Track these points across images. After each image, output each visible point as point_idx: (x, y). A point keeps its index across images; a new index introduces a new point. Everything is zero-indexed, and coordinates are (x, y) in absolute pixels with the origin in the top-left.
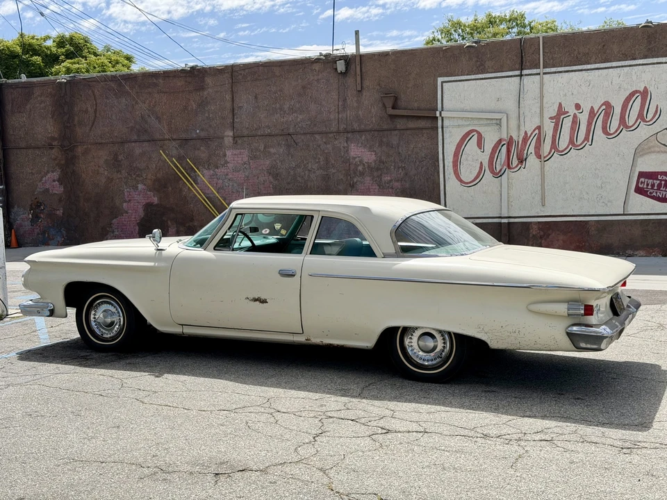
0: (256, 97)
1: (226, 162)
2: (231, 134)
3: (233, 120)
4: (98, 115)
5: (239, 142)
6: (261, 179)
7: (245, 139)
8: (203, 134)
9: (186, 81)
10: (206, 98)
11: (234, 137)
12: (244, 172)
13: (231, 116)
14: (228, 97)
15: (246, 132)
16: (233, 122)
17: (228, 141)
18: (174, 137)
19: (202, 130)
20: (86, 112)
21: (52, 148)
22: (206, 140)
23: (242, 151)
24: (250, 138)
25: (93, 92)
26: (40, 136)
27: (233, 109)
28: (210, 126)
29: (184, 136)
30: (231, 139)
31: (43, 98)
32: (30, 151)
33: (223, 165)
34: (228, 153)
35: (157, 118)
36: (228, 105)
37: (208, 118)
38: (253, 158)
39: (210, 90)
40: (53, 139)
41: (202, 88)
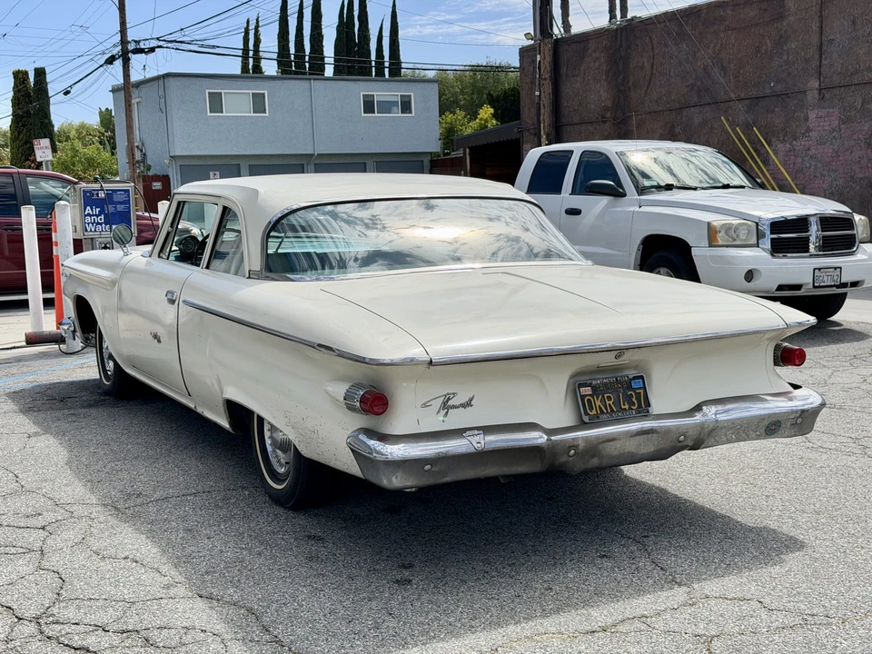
0: (854, 22)
1: (809, 130)
2: (817, 84)
3: (821, 62)
4: (654, 72)
5: (827, 96)
6: (857, 154)
7: (836, 91)
8: (779, 88)
9: (761, 9)
10: (785, 31)
11: (820, 90)
12: (832, 143)
13: (817, 56)
14: (815, 26)
15: (836, 80)
16: (820, 66)
17: (812, 96)
18: (742, 96)
19: (778, 82)
20: (642, 68)
21: (604, 122)
22: (781, 96)
23: (831, 110)
24: (842, 89)
25: (650, 38)
26: (593, 106)
27: (821, 45)
28: (789, 74)
29: (754, 93)
30: (816, 92)
31: (598, 55)
32: (583, 127)
33: (803, 134)
34: (812, 115)
35: (723, 69)
36: (815, 39)
37: (787, 62)
38: (846, 120)
39: (791, 19)
40: (606, 109)
41: (781, 17)
